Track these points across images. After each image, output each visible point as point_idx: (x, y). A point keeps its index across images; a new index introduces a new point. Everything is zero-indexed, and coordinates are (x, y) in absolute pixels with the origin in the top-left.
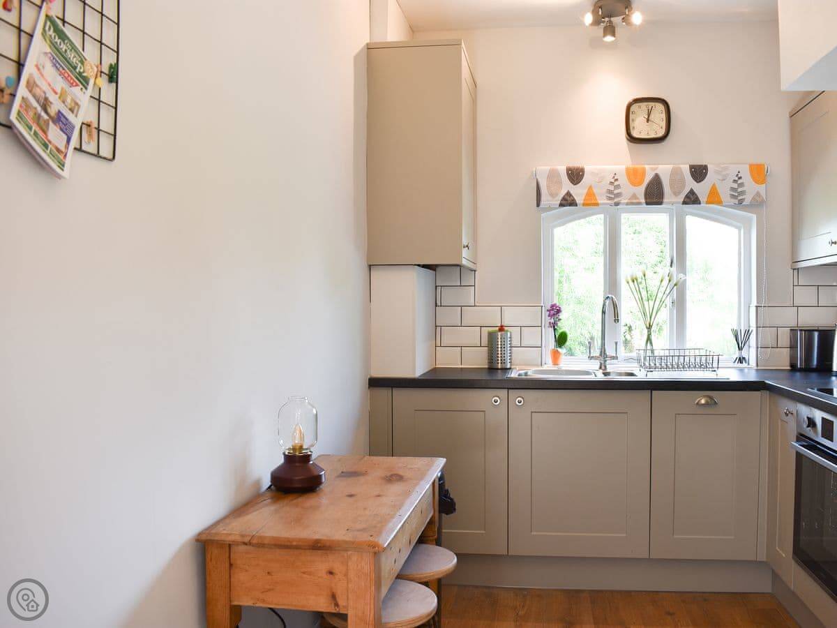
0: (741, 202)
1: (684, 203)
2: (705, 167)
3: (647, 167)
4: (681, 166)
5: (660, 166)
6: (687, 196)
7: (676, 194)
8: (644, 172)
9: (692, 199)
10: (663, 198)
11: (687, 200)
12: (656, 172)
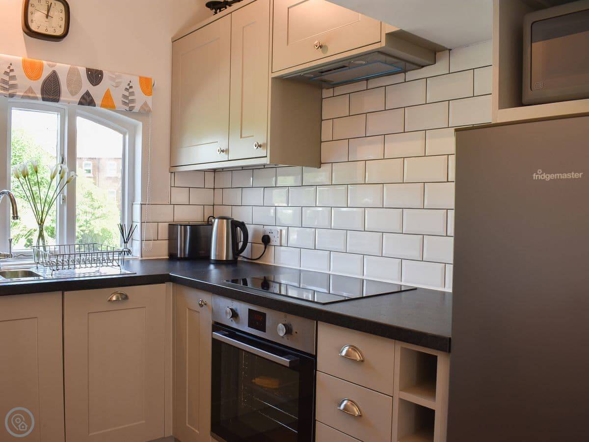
0: (131, 109)
1: (80, 103)
2: (101, 73)
3: (45, 62)
4: (78, 67)
5: (58, 64)
6: (83, 97)
7: (73, 94)
8: (41, 67)
9: (87, 100)
10: (59, 96)
11: (83, 101)
12: (53, 69)
